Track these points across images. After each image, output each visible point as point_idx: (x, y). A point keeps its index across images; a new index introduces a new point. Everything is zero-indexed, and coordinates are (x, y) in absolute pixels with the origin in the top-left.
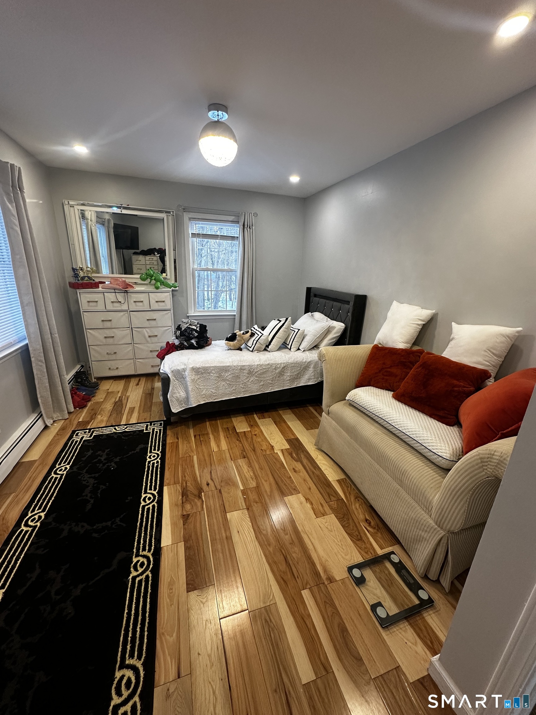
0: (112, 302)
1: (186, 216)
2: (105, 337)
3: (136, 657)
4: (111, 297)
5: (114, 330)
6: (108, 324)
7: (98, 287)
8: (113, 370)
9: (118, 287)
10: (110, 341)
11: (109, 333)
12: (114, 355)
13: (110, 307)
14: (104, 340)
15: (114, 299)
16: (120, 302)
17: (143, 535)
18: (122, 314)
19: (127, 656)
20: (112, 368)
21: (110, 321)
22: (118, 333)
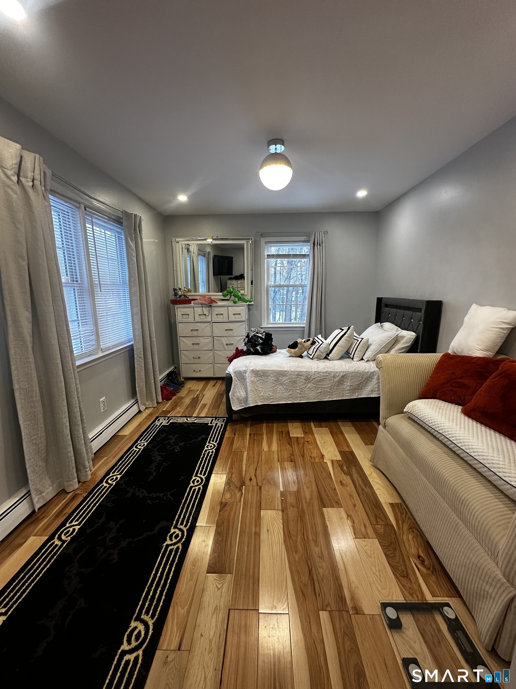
0: (200, 315)
1: (263, 241)
2: (193, 344)
3: (150, 615)
4: (199, 310)
5: (199, 338)
6: (195, 333)
7: (191, 303)
8: (197, 372)
9: (204, 302)
10: (196, 347)
11: (195, 340)
12: (198, 360)
13: (198, 319)
14: (192, 346)
15: (201, 313)
16: (205, 315)
17: (184, 511)
18: (206, 324)
19: (144, 611)
20: (196, 370)
21: (197, 330)
22: (203, 341)
